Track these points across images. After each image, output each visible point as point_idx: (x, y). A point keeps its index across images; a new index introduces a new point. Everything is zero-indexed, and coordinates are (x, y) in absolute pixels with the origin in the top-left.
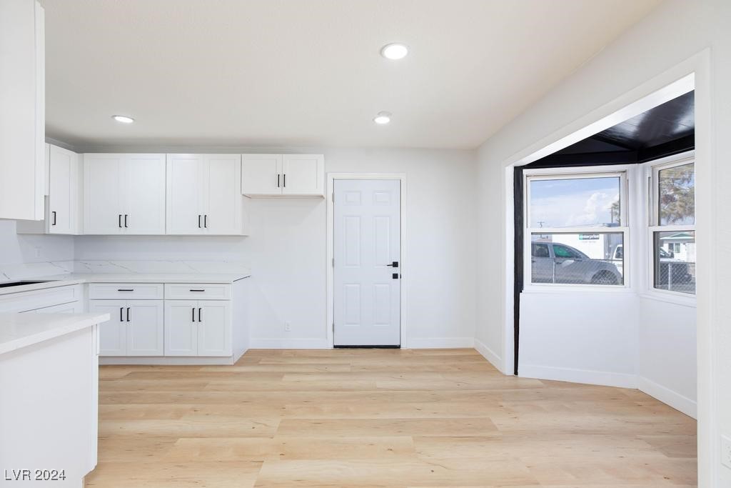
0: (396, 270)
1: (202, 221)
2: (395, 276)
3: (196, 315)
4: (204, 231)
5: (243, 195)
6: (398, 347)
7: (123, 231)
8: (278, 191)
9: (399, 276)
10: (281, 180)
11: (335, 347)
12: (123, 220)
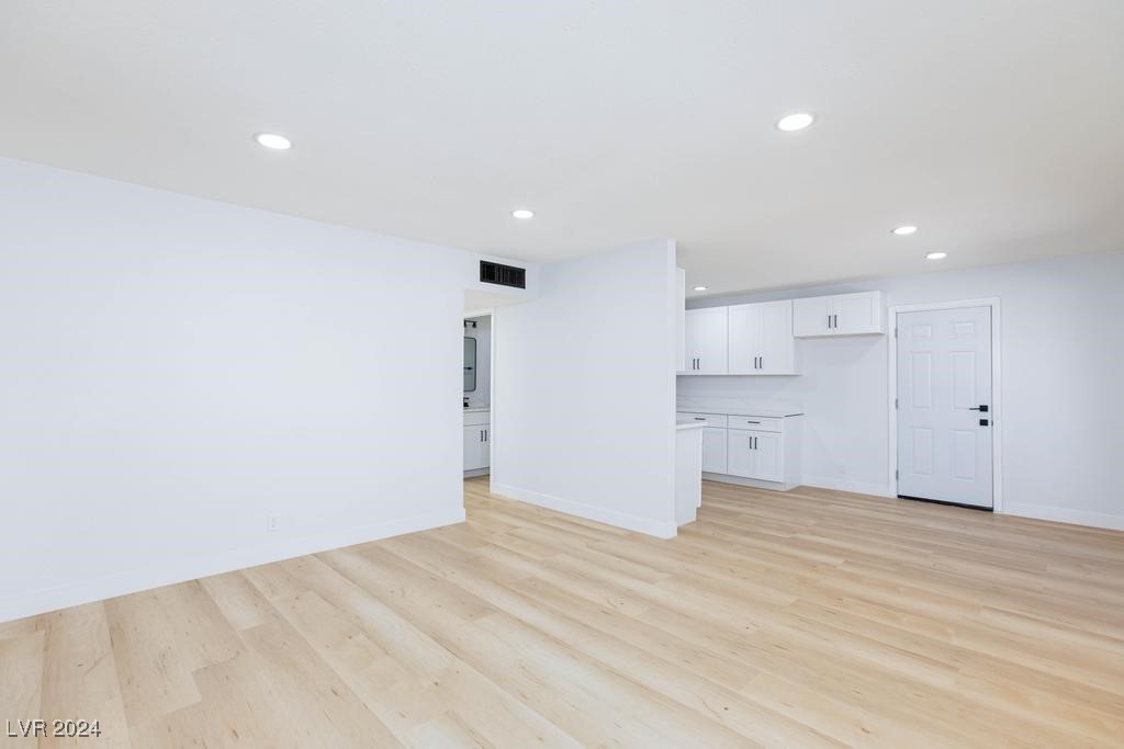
0: (984, 416)
1: (758, 363)
2: (984, 423)
3: (753, 443)
4: (760, 372)
5: (796, 338)
6: (991, 510)
7: (696, 372)
8: (830, 332)
9: (990, 423)
10: (832, 321)
11: (899, 497)
12: (696, 363)
